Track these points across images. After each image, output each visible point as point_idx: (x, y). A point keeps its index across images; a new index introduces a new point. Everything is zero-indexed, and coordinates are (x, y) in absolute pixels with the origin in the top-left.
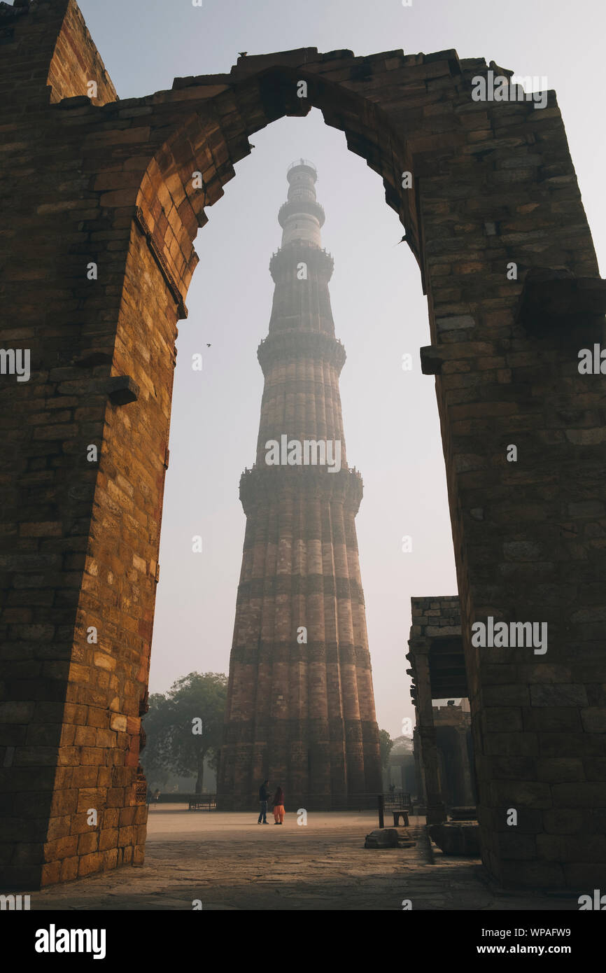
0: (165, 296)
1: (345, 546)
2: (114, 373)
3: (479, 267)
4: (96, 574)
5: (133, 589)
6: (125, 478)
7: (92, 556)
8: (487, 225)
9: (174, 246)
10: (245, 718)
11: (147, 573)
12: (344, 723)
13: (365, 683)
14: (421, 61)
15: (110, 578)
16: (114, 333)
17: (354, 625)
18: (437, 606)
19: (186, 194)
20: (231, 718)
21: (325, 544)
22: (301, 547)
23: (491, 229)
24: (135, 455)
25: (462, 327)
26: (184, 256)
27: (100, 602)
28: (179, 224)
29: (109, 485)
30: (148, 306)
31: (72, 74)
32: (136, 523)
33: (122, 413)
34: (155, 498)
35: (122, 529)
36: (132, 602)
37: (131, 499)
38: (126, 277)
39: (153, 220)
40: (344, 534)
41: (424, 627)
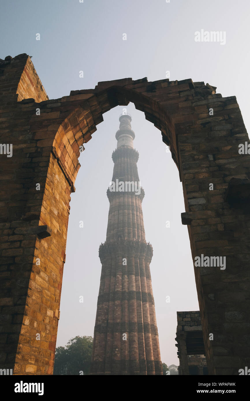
0: (65, 184)
1: (145, 278)
2: (41, 224)
3: (206, 175)
4: (28, 324)
5: (47, 327)
6: (44, 272)
7: (27, 315)
8: (209, 156)
9: (70, 162)
10: (101, 360)
11: (54, 317)
12: (146, 361)
13: (155, 342)
14: (177, 84)
15: (35, 324)
16: (41, 205)
17: (150, 315)
18: (189, 316)
19: (75, 139)
20: (94, 360)
21: (136, 277)
22: (126, 279)
23: (211, 158)
24: (49, 261)
25: (200, 203)
26: (74, 165)
27: (30, 338)
28: (72, 151)
29: (36, 278)
30: (57, 189)
31: (28, 88)
32: (49, 293)
33: (44, 241)
34: (59, 279)
35: (42, 298)
36: (46, 334)
37: (47, 282)
38: (47, 179)
39: (61, 152)
40: (145, 272)
41: (183, 326)
